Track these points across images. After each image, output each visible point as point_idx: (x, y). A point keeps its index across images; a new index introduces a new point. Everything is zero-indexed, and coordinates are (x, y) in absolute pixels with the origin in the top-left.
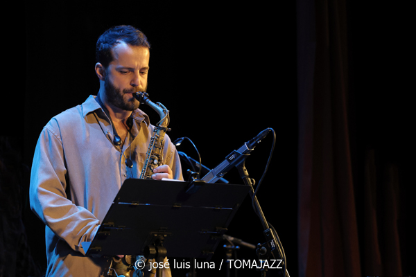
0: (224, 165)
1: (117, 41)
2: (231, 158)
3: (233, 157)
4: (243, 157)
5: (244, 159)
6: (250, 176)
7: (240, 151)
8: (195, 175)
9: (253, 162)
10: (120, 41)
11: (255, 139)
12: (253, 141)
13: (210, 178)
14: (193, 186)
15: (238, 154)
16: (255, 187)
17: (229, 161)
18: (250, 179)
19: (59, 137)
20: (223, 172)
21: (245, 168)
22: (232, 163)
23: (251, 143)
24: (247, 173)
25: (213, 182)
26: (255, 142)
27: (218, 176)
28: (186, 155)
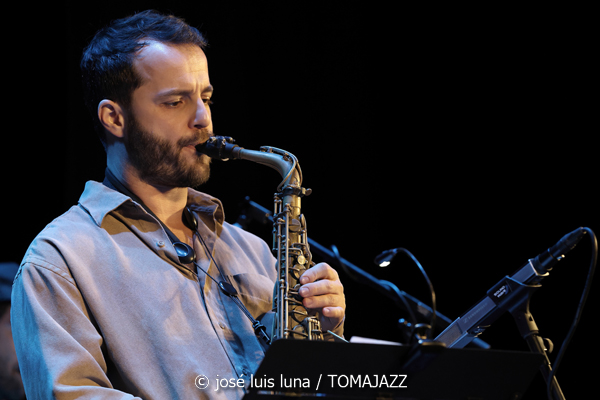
0: (483, 308)
1: (142, 41)
2: (499, 294)
3: (501, 292)
4: (525, 291)
5: (527, 297)
6: (541, 333)
7: (518, 278)
8: (422, 331)
9: (548, 301)
10: (148, 42)
11: (552, 252)
12: (548, 255)
13: (454, 336)
14: (418, 353)
15: (514, 285)
16: (551, 356)
17: (495, 299)
18: (540, 339)
19: (66, 274)
20: (482, 323)
21: (529, 315)
22: (500, 305)
23: (542, 260)
24: (534, 326)
25: (462, 346)
26: (551, 258)
27: (471, 332)
28: (396, 288)
